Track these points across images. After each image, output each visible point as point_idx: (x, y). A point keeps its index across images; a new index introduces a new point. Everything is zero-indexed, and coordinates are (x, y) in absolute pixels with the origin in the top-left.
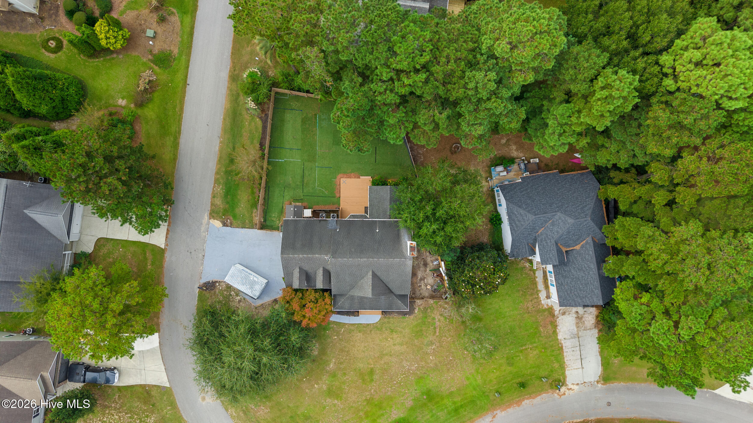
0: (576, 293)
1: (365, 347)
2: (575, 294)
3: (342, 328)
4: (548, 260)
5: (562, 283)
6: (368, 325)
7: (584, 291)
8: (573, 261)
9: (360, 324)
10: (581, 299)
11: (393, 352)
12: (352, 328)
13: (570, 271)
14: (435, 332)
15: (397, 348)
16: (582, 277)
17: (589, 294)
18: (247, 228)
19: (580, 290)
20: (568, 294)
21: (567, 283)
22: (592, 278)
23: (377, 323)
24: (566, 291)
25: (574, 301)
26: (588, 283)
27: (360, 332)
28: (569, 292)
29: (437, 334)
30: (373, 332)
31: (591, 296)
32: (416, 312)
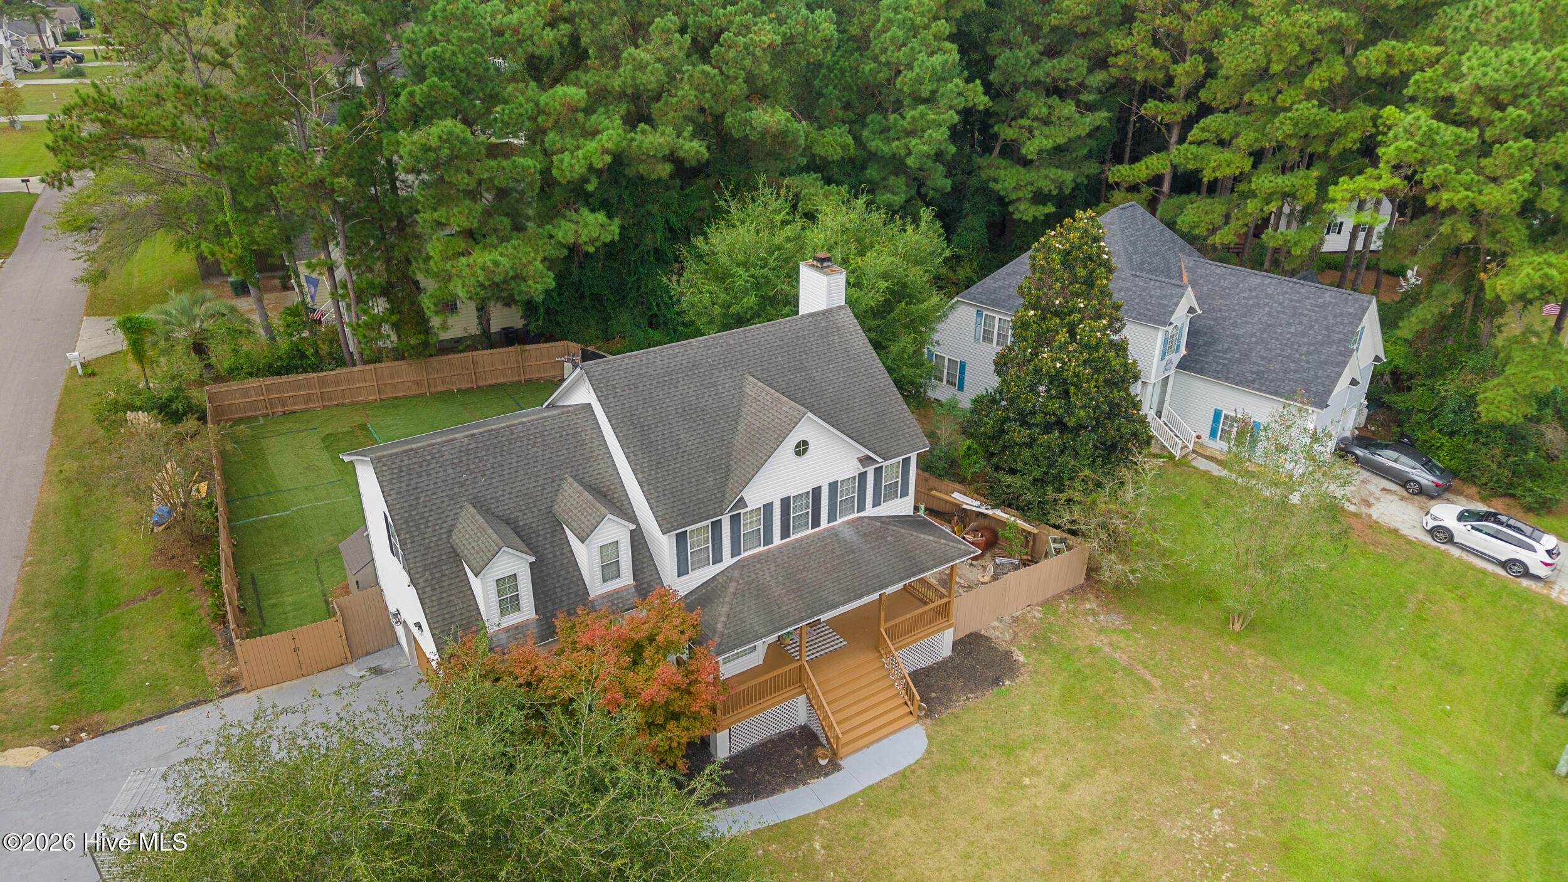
0: (1304, 350)
1: (967, 856)
2: (1308, 353)
3: (810, 840)
4: (1164, 306)
5: (1258, 373)
6: (902, 775)
7: (1311, 327)
8: (1216, 319)
9: (871, 787)
10: (1330, 344)
11: (1085, 814)
12: (852, 817)
13: (1237, 337)
14: (1147, 685)
15: (1083, 793)
16: (1269, 314)
17: (1326, 318)
18: (186, 707)
19: (1304, 334)
20: (1296, 371)
21: (1263, 358)
22: (1286, 293)
23: (929, 752)
24: (1286, 371)
25: (1326, 362)
26: (1295, 308)
27: (893, 813)
28: (1292, 366)
29: (1157, 683)
30: (942, 789)
31: (1335, 316)
32: (1022, 659)
